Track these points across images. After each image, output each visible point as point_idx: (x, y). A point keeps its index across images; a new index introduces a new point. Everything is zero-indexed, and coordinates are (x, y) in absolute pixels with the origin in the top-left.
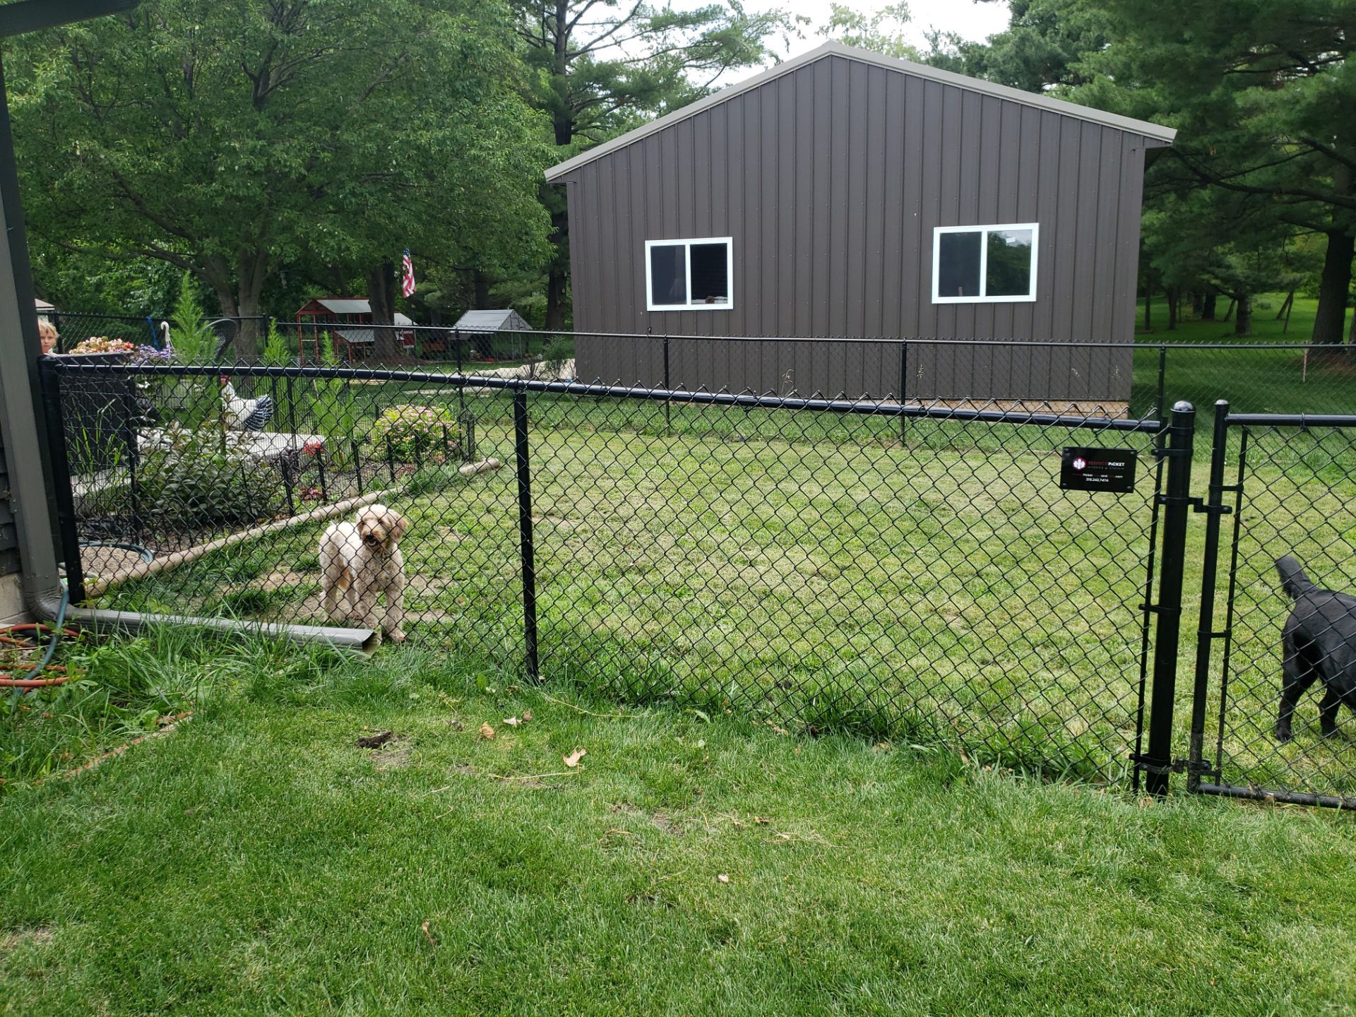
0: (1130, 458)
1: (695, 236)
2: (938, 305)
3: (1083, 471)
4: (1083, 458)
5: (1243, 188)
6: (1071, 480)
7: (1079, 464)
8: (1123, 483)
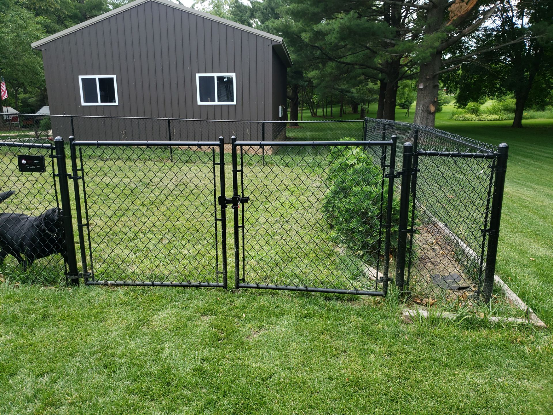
0: (41, 159)
1: (100, 74)
2: (200, 105)
3: (25, 164)
4: (25, 160)
5: (344, 63)
6: (22, 168)
7: (24, 162)
8: (41, 168)
